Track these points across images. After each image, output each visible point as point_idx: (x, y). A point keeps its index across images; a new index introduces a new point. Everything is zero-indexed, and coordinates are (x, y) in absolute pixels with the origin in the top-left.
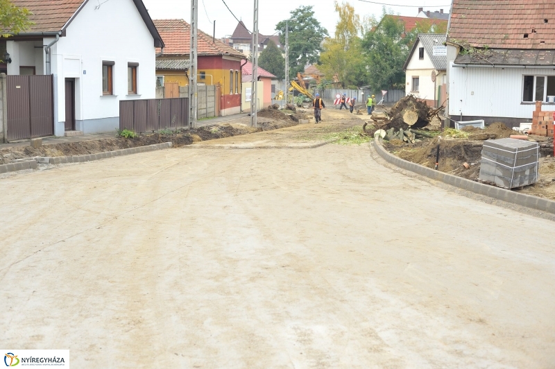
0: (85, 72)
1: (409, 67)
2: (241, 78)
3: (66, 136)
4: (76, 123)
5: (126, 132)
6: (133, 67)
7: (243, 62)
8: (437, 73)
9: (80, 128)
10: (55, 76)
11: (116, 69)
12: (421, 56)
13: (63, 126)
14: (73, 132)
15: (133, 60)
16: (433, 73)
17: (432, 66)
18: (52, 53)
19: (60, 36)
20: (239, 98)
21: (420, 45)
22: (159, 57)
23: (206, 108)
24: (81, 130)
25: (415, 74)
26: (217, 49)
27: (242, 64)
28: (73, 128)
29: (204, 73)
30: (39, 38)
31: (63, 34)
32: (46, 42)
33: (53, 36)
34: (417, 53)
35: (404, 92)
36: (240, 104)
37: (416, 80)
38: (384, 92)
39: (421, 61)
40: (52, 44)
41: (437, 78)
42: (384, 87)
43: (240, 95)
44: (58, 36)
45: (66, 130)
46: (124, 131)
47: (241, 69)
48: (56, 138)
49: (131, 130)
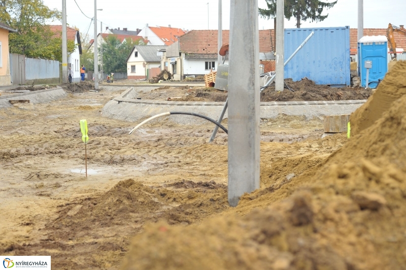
1: (129, 61)
8: (146, 63)
12: (136, 55)
16: (144, 63)
17: (143, 60)
21: (135, 50)
25: (133, 64)
34: (133, 54)
35: (127, 74)
37: (133, 67)
38: (112, 74)
39: (136, 58)
41: (146, 66)
42: (112, 71)
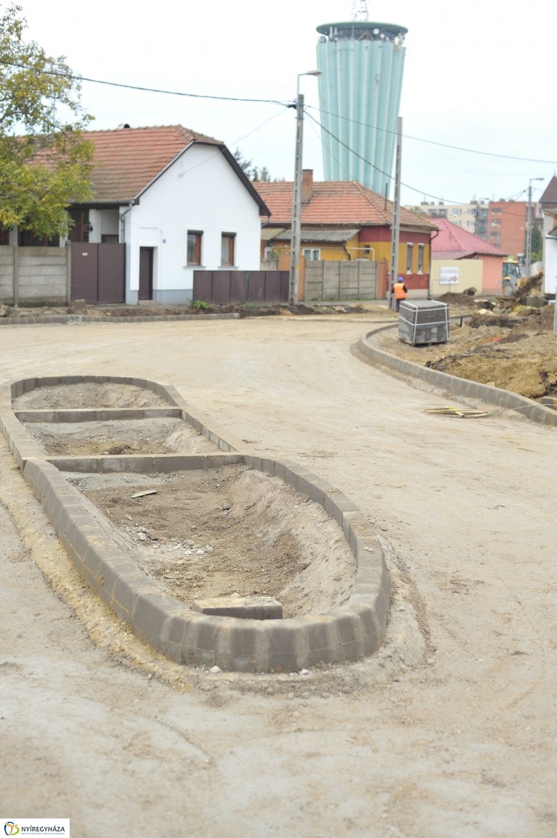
0: (164, 241)
2: (430, 255)
3: (138, 304)
4: (154, 293)
5: (199, 303)
6: (229, 238)
7: (434, 233)
9: (157, 297)
10: (127, 245)
11: (205, 240)
13: (136, 295)
14: (147, 302)
15: (229, 229)
18: (127, 222)
19: (133, 205)
20: (426, 279)
22: (265, 226)
23: (358, 288)
24: (158, 299)
26: (385, 218)
27: (432, 237)
28: (150, 298)
29: (368, 247)
30: (114, 207)
31: (137, 202)
32: (122, 210)
33: (126, 204)
36: (428, 287)
40: (126, 212)
43: (428, 276)
44: (131, 205)
45: (139, 299)
46: (198, 302)
47: (430, 243)
48: (127, 305)
49: (204, 300)
